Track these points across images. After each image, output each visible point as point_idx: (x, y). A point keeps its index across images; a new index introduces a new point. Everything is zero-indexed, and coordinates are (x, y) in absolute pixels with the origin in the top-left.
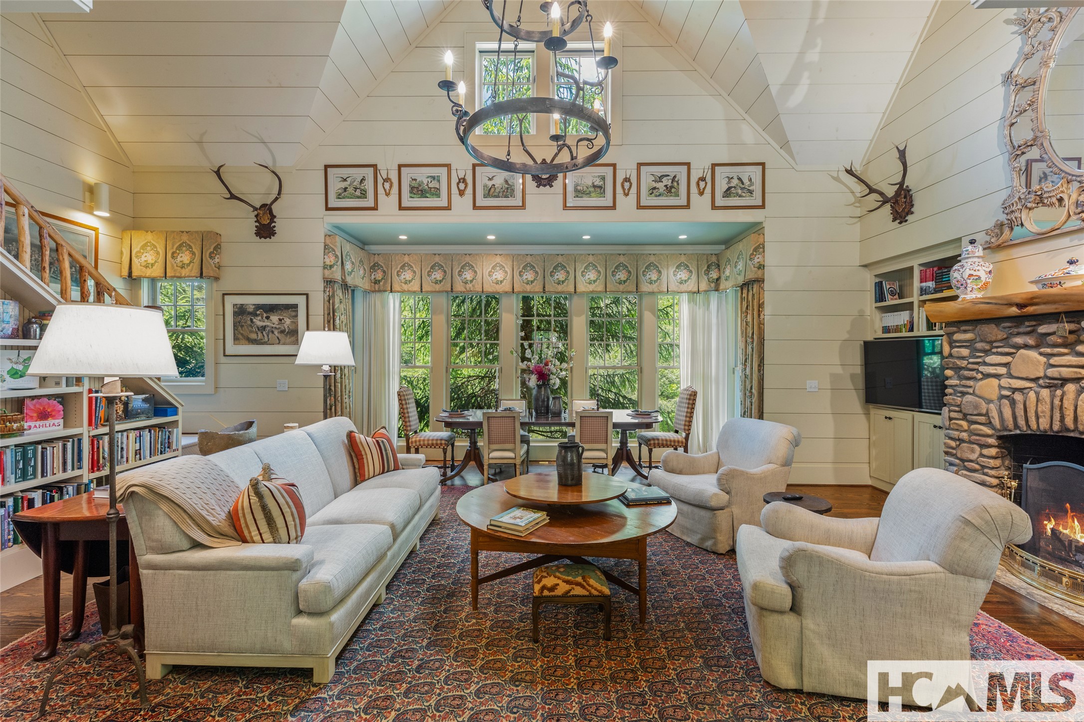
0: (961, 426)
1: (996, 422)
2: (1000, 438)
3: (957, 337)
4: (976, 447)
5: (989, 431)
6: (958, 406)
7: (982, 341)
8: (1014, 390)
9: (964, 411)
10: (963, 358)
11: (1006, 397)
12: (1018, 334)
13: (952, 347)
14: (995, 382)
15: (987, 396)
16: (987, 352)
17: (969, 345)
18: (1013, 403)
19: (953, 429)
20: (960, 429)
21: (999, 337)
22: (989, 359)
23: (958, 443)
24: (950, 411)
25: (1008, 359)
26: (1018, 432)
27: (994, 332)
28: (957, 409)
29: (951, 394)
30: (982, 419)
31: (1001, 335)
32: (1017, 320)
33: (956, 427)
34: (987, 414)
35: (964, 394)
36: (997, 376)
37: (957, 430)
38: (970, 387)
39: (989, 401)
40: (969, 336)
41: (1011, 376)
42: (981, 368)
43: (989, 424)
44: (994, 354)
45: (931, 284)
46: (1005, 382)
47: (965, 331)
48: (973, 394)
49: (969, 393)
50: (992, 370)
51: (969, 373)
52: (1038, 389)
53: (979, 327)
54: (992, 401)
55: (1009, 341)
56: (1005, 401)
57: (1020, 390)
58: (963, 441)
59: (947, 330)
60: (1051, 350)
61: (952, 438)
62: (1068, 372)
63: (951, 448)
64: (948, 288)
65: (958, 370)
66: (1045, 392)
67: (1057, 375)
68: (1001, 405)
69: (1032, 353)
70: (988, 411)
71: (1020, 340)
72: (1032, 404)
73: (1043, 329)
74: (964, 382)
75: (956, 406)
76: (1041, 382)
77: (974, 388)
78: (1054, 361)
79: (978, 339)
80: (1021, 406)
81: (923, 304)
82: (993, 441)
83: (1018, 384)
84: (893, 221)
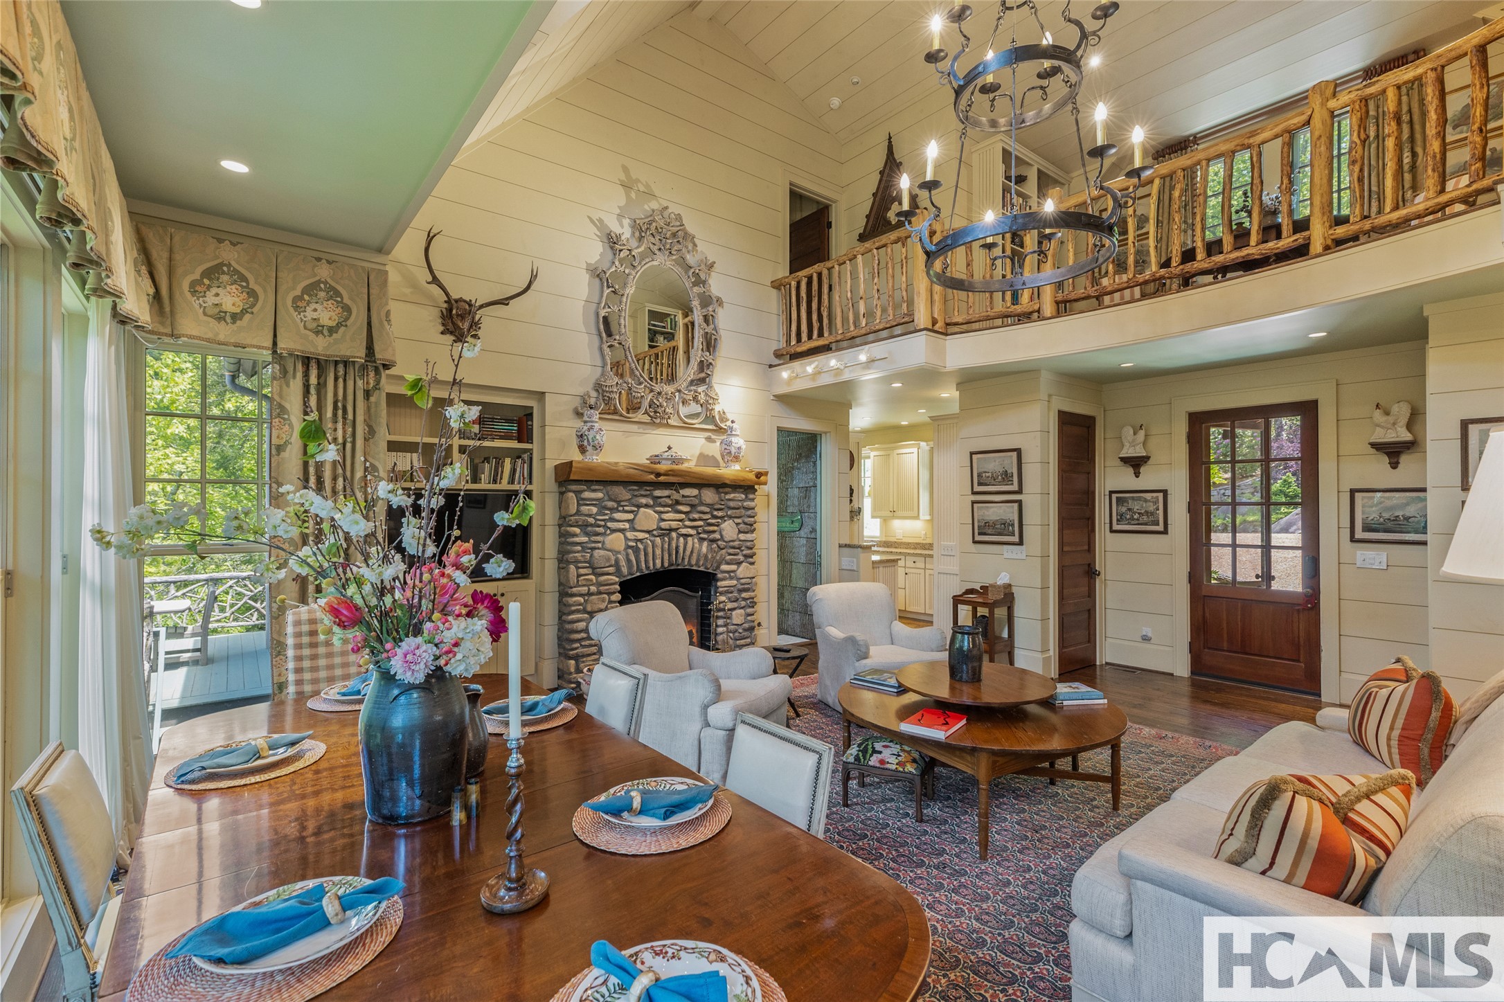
0: (591, 580)
1: (625, 570)
2: (621, 584)
3: (587, 495)
4: (606, 596)
5: (617, 579)
6: (589, 562)
7: (611, 500)
8: (637, 540)
9: (596, 565)
10: (590, 516)
11: (631, 547)
12: (642, 495)
13: (579, 505)
14: (621, 535)
15: (617, 549)
16: (612, 510)
17: (598, 503)
18: (636, 550)
19: (580, 586)
20: (589, 583)
21: (627, 498)
22: (617, 516)
23: (586, 598)
24: (578, 568)
25: (631, 516)
26: (638, 574)
27: (623, 493)
28: (588, 565)
29: (578, 552)
30: (611, 570)
31: (628, 496)
32: (642, 484)
33: (584, 583)
34: (617, 564)
35: (593, 549)
36: (622, 531)
37: (584, 585)
38: (599, 542)
39: (617, 553)
40: (600, 495)
41: (635, 530)
42: (609, 524)
43: (618, 572)
44: (619, 511)
46: (629, 535)
47: (594, 491)
48: (603, 548)
49: (599, 548)
50: (621, 525)
51: (597, 529)
52: (652, 538)
53: (609, 488)
54: (619, 552)
55: (634, 501)
56: (630, 551)
57: (640, 540)
58: (592, 594)
59: (574, 487)
60: (662, 509)
61: (581, 595)
62: (674, 524)
63: (580, 605)
64: (502, 438)
65: (584, 526)
66: (658, 540)
67: (667, 527)
68: (627, 555)
69: (650, 511)
70: (617, 561)
71: (644, 501)
72: (650, 550)
73: (658, 493)
74: (593, 538)
75: (586, 562)
76: (655, 532)
77: (603, 543)
78: (665, 516)
79: (606, 498)
80: (642, 553)
81: (462, 450)
82: (618, 587)
83: (641, 535)
84: (442, 333)
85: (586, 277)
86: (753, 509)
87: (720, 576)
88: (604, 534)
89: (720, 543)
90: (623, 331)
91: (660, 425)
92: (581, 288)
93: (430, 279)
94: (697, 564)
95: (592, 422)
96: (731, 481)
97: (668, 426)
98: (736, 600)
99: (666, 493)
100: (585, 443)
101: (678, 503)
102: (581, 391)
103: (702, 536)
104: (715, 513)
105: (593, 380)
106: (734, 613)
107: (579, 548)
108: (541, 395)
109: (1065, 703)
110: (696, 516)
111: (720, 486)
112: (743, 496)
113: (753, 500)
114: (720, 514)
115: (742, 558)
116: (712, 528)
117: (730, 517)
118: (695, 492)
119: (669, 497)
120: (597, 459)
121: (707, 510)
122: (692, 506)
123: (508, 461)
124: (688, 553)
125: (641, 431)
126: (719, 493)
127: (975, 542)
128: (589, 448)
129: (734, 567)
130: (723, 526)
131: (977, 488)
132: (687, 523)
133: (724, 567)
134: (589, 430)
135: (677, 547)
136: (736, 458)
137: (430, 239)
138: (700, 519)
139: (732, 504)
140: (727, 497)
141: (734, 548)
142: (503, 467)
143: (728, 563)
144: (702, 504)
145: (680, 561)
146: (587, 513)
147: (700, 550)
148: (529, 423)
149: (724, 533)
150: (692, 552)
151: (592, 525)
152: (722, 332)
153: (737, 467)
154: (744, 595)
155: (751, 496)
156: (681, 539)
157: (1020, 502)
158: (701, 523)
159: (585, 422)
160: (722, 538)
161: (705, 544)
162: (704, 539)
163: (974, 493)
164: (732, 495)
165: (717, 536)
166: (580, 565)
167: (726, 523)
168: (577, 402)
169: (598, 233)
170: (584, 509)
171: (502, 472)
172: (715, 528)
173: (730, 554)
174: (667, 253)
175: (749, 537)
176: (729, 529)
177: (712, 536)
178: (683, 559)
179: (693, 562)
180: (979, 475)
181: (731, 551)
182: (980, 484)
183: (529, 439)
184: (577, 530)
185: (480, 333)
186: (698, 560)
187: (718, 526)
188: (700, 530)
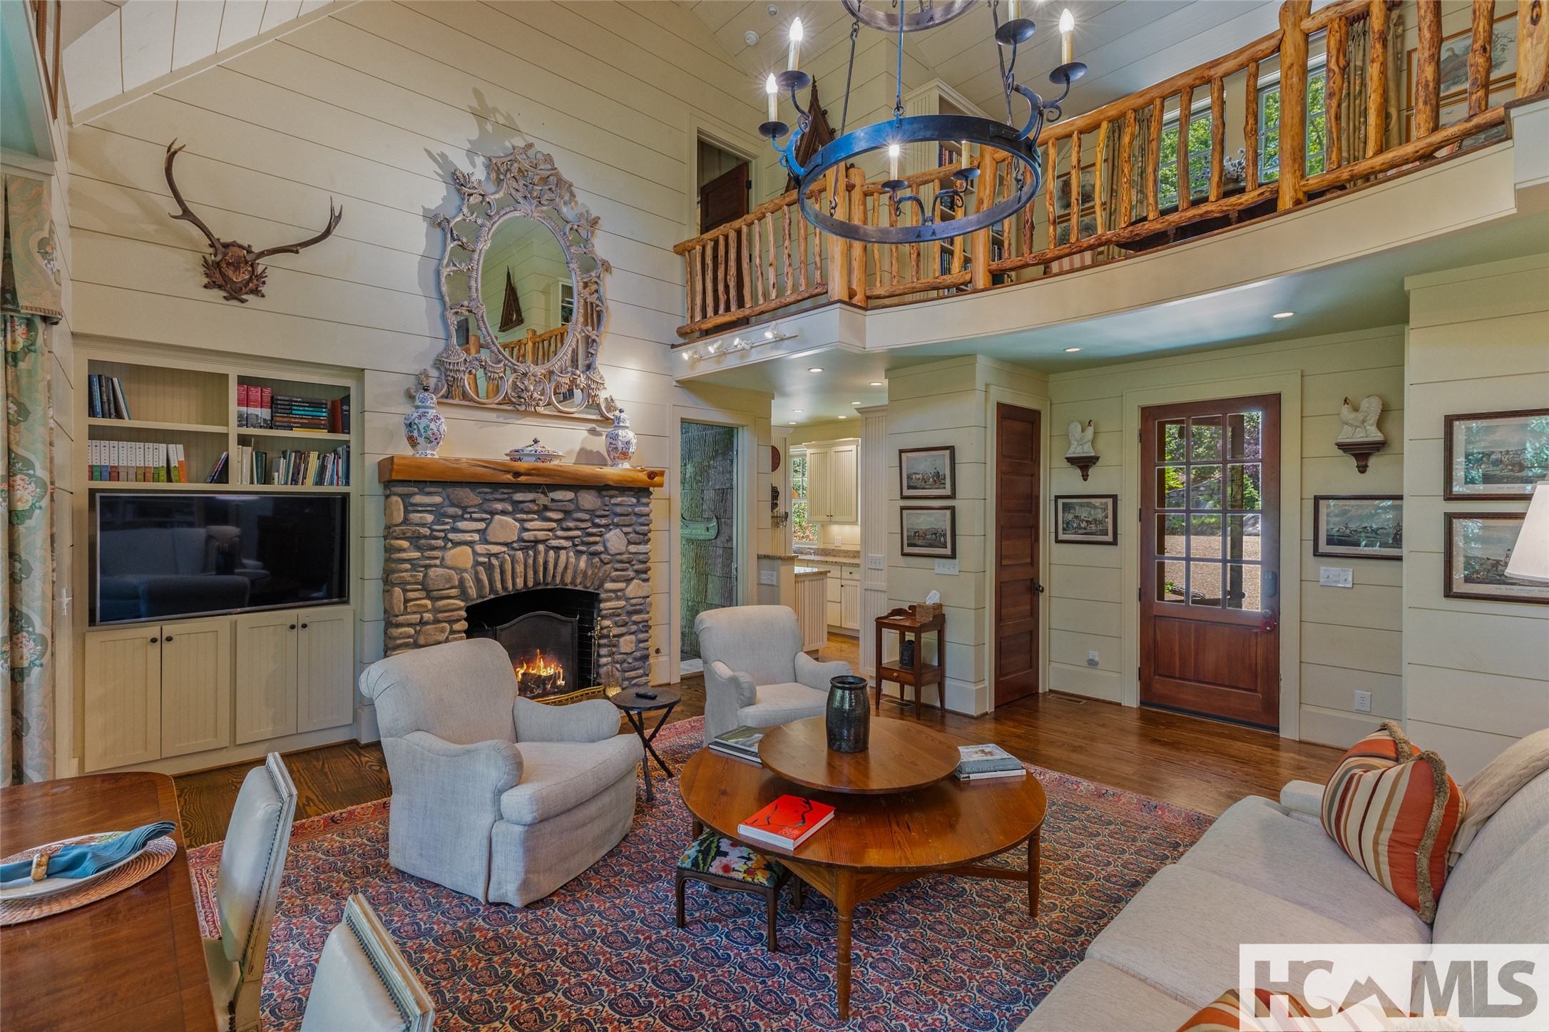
0: (425, 606)
1: (473, 592)
2: (468, 609)
3: (418, 499)
4: (447, 625)
5: (462, 604)
6: (422, 584)
7: (453, 505)
8: (490, 555)
9: (431, 587)
10: (423, 525)
11: (482, 564)
12: (497, 500)
13: (406, 511)
14: (468, 549)
15: (461, 565)
16: (455, 518)
17: (435, 509)
18: (489, 568)
19: (409, 614)
20: (422, 610)
21: (477, 502)
22: (462, 525)
23: (418, 628)
24: (405, 591)
25: (482, 525)
26: (492, 596)
27: (470, 497)
28: (420, 587)
29: (406, 571)
30: (454, 592)
31: (478, 500)
32: (496, 486)
33: (415, 609)
34: (462, 585)
35: (427, 567)
36: (470, 544)
37: (414, 613)
38: (436, 558)
39: (460, 571)
40: (438, 499)
41: (487, 542)
42: (451, 536)
43: (463, 594)
44: (466, 519)
45: (265, 413)
46: (479, 548)
47: (429, 494)
48: (442, 566)
49: (436, 566)
50: (467, 537)
51: (433, 542)
52: (512, 552)
53: (450, 490)
54: (465, 571)
55: (486, 506)
56: (481, 569)
57: (496, 555)
58: (427, 623)
59: (399, 490)
60: (525, 516)
61: (410, 625)
62: (541, 535)
63: (409, 637)
64: (303, 426)
65: (415, 540)
66: (520, 554)
67: (532, 538)
68: (476, 573)
69: (508, 519)
70: (462, 581)
71: (499, 506)
72: (508, 567)
73: (519, 497)
74: (427, 554)
75: (416, 583)
76: (515, 545)
77: (443, 558)
78: (529, 525)
79: (447, 503)
80: (498, 571)
81: (243, 440)
82: (464, 614)
83: (495, 549)
84: (206, 287)
85: (423, 226)
86: (648, 515)
87: (603, 596)
88: (444, 548)
89: (603, 556)
90: (474, 295)
91: (526, 414)
92: (417, 237)
93: (180, 212)
94: (573, 583)
95: (426, 407)
96: (617, 482)
97: (537, 414)
98: (625, 624)
99: (530, 496)
100: (415, 434)
101: (546, 508)
102: (416, 368)
103: (580, 548)
104: (597, 521)
105: (434, 356)
106: (622, 640)
107: (408, 566)
108: (359, 373)
109: (973, 777)
110: (571, 524)
111: (602, 488)
112: (634, 500)
113: (647, 505)
114: (603, 521)
115: (631, 574)
116: (592, 539)
117: (617, 526)
118: (569, 495)
119: (533, 501)
120: (434, 454)
121: (587, 517)
122: (567, 513)
123: (313, 456)
124: (560, 569)
125: (501, 420)
126: (601, 496)
127: (903, 554)
128: (421, 440)
129: (621, 585)
130: (607, 536)
131: (907, 492)
132: (560, 533)
133: (609, 585)
134: (420, 417)
135: (546, 563)
136: (625, 455)
137: (171, 156)
138: (577, 529)
139: (619, 510)
140: (613, 501)
141: (621, 562)
142: (307, 463)
143: (614, 581)
144: (579, 509)
145: (550, 579)
146: (419, 521)
147: (576, 566)
148: (345, 408)
149: (608, 545)
150: (566, 568)
151: (425, 537)
152: (610, 304)
153: (627, 465)
154: (635, 618)
155: (644, 500)
156: (552, 553)
157: (953, 509)
158: (578, 533)
159: (417, 407)
160: (606, 551)
161: (584, 558)
162: (582, 552)
163: (903, 498)
164: (619, 500)
165: (600, 548)
166: (408, 587)
167: (612, 533)
168: (411, 383)
169: (440, 172)
170: (415, 517)
171: (306, 469)
172: (597, 539)
173: (617, 570)
174: (535, 202)
175: (642, 548)
176: (615, 540)
177: (593, 548)
178: (554, 576)
179: (568, 579)
180: (909, 477)
181: (618, 566)
182: (909, 487)
183: (346, 429)
184: (405, 544)
185: (264, 289)
186: (574, 578)
187: (600, 536)
188: (577, 541)
